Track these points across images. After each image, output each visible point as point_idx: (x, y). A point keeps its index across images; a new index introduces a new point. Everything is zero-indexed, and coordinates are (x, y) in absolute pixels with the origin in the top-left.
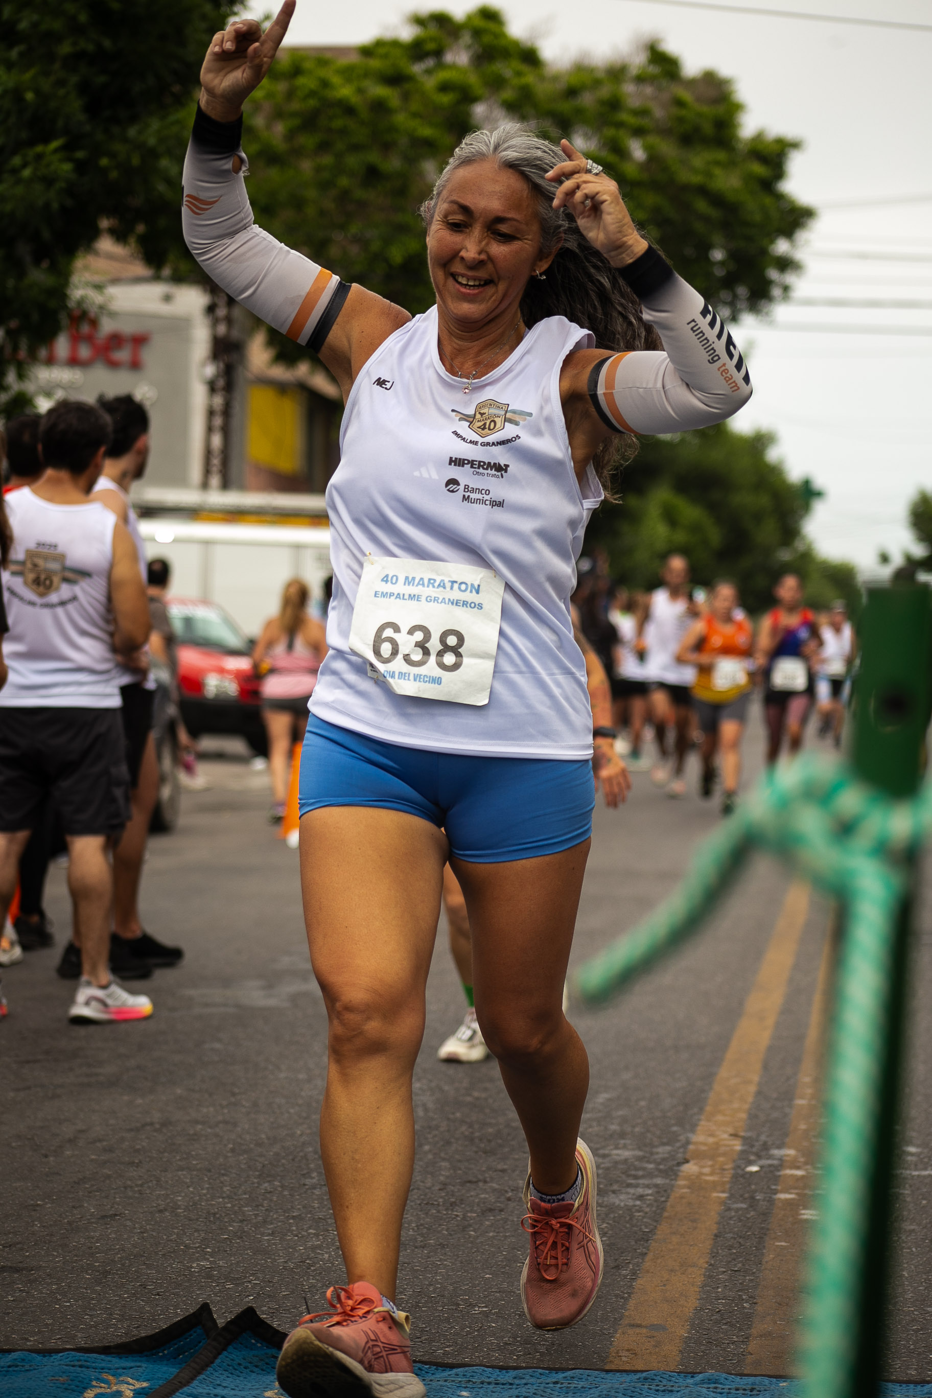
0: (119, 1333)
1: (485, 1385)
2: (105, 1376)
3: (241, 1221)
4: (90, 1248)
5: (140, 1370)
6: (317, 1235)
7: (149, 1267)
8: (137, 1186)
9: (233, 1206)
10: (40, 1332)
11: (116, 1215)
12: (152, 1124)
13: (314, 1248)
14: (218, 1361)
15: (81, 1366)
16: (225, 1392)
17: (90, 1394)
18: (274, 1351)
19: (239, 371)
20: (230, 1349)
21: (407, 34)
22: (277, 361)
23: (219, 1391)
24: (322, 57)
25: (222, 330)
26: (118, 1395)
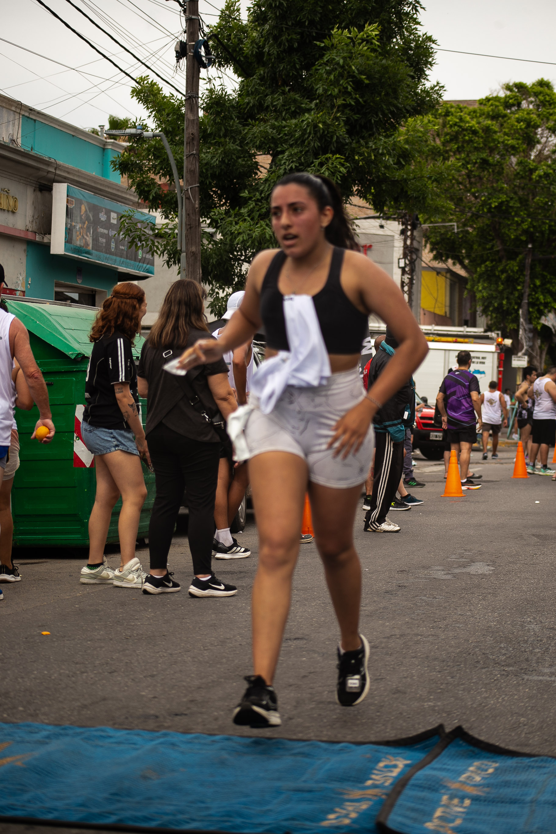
0: (391, 734)
2: (388, 756)
3: (447, 684)
5: (406, 754)
6: (486, 691)
7: (403, 704)
8: (391, 665)
9: (442, 676)
12: (395, 635)
13: (486, 698)
14: (444, 752)
15: (375, 751)
16: (449, 767)
17: (381, 764)
18: (471, 748)
19: (416, 263)
20: (449, 747)
21: (502, 94)
22: (435, 258)
23: (445, 766)
24: (460, 105)
25: (409, 242)
26: (395, 766)
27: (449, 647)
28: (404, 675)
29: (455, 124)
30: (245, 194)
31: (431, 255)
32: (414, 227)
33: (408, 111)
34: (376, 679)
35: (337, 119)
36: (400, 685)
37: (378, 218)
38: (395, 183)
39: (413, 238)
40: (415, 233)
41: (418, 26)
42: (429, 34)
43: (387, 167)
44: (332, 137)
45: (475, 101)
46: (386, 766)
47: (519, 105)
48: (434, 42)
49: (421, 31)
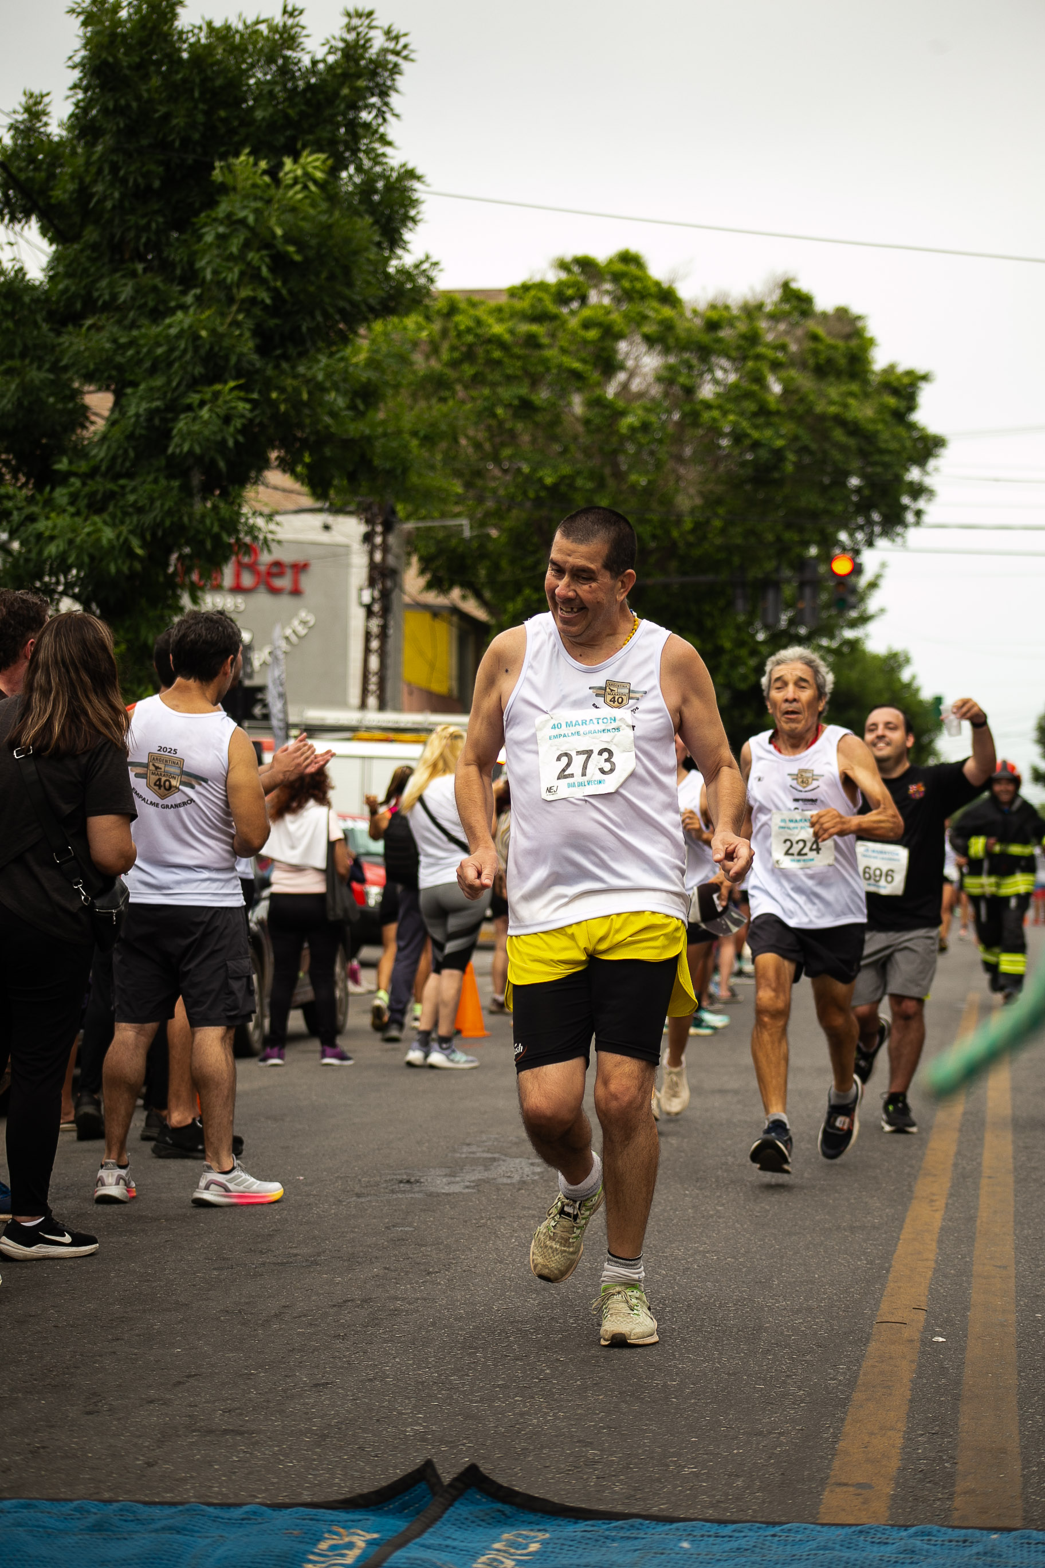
0: (344, 1489)
1: (706, 1538)
2: (335, 1528)
3: (449, 1389)
4: (307, 1413)
5: (369, 1522)
6: (523, 1402)
7: (365, 1430)
8: (345, 1356)
9: (440, 1375)
10: (267, 1490)
11: (328, 1383)
12: (353, 1300)
13: (522, 1414)
14: (446, 1516)
15: (311, 1519)
16: (455, 1544)
17: (323, 1546)
18: (499, 1506)
19: (394, 596)
20: (457, 1504)
21: (553, 277)
22: (430, 586)
23: (449, 1542)
24: (473, 299)
25: (378, 557)
26: (351, 1546)
27: (456, 1320)
28: (368, 1374)
29: (469, 330)
30: (62, 465)
31: (422, 582)
32: (388, 528)
33: (372, 309)
34: (316, 1385)
35: (236, 324)
36: (360, 1395)
37: (320, 510)
38: (347, 444)
39: (385, 548)
40: (391, 540)
41: (388, 150)
42: (410, 166)
43: (333, 414)
44: (227, 358)
45: (500, 291)
46: (333, 1548)
47: (583, 299)
48: (419, 178)
49: (395, 158)
